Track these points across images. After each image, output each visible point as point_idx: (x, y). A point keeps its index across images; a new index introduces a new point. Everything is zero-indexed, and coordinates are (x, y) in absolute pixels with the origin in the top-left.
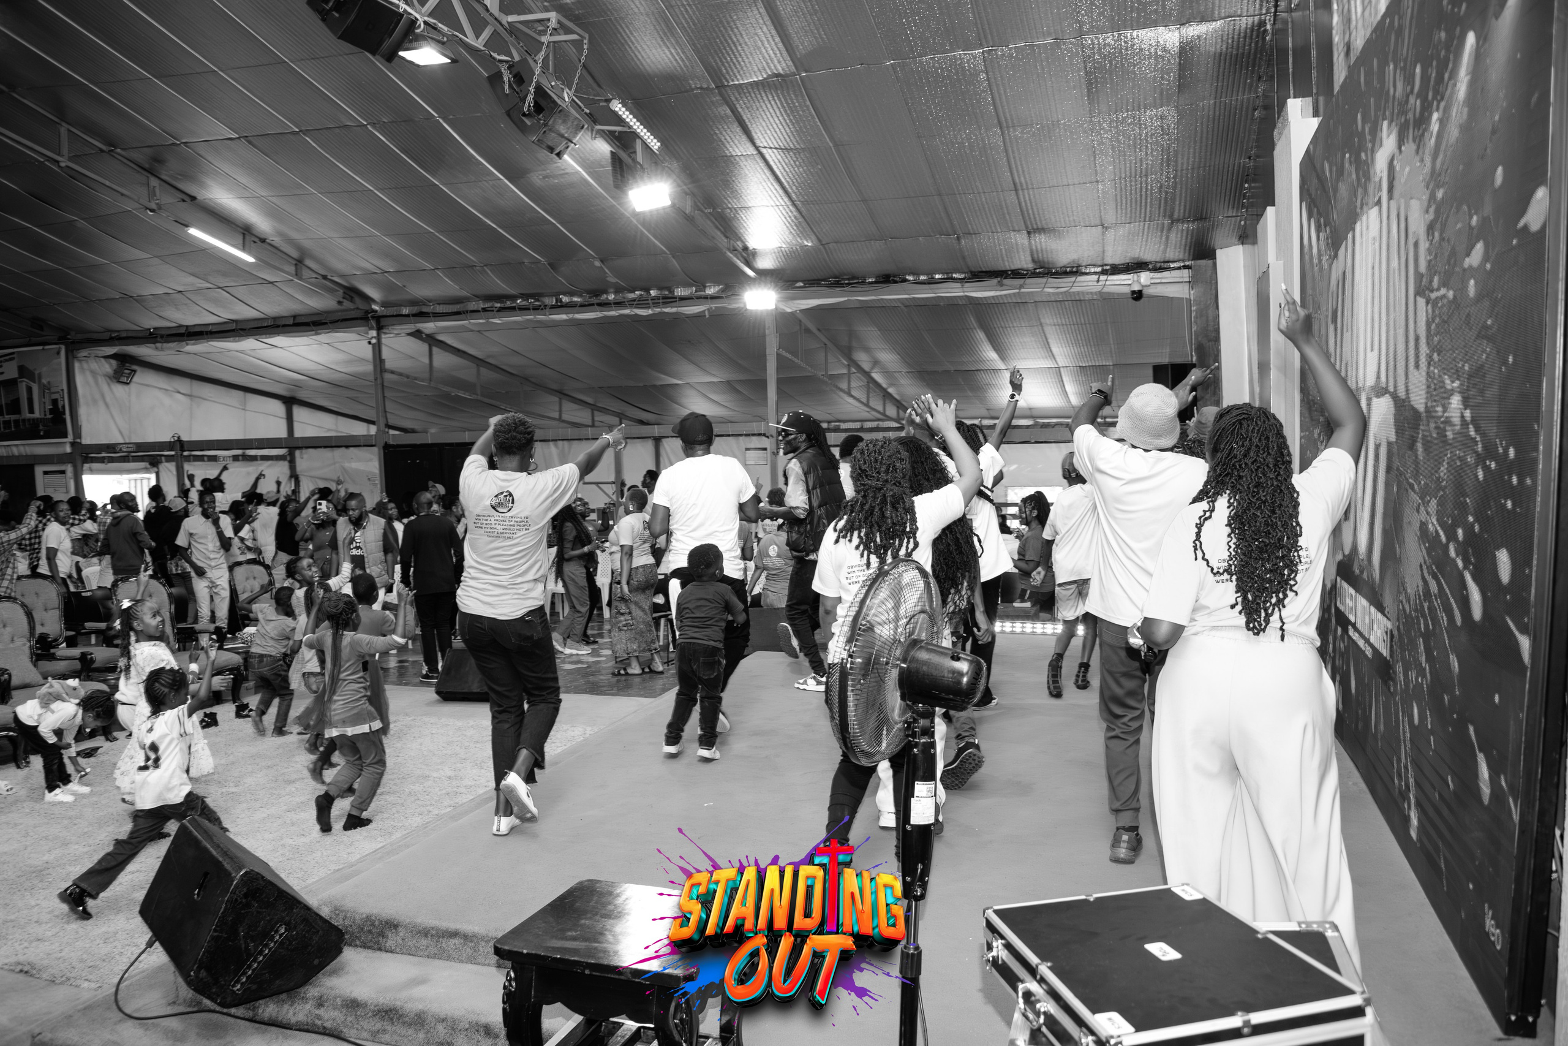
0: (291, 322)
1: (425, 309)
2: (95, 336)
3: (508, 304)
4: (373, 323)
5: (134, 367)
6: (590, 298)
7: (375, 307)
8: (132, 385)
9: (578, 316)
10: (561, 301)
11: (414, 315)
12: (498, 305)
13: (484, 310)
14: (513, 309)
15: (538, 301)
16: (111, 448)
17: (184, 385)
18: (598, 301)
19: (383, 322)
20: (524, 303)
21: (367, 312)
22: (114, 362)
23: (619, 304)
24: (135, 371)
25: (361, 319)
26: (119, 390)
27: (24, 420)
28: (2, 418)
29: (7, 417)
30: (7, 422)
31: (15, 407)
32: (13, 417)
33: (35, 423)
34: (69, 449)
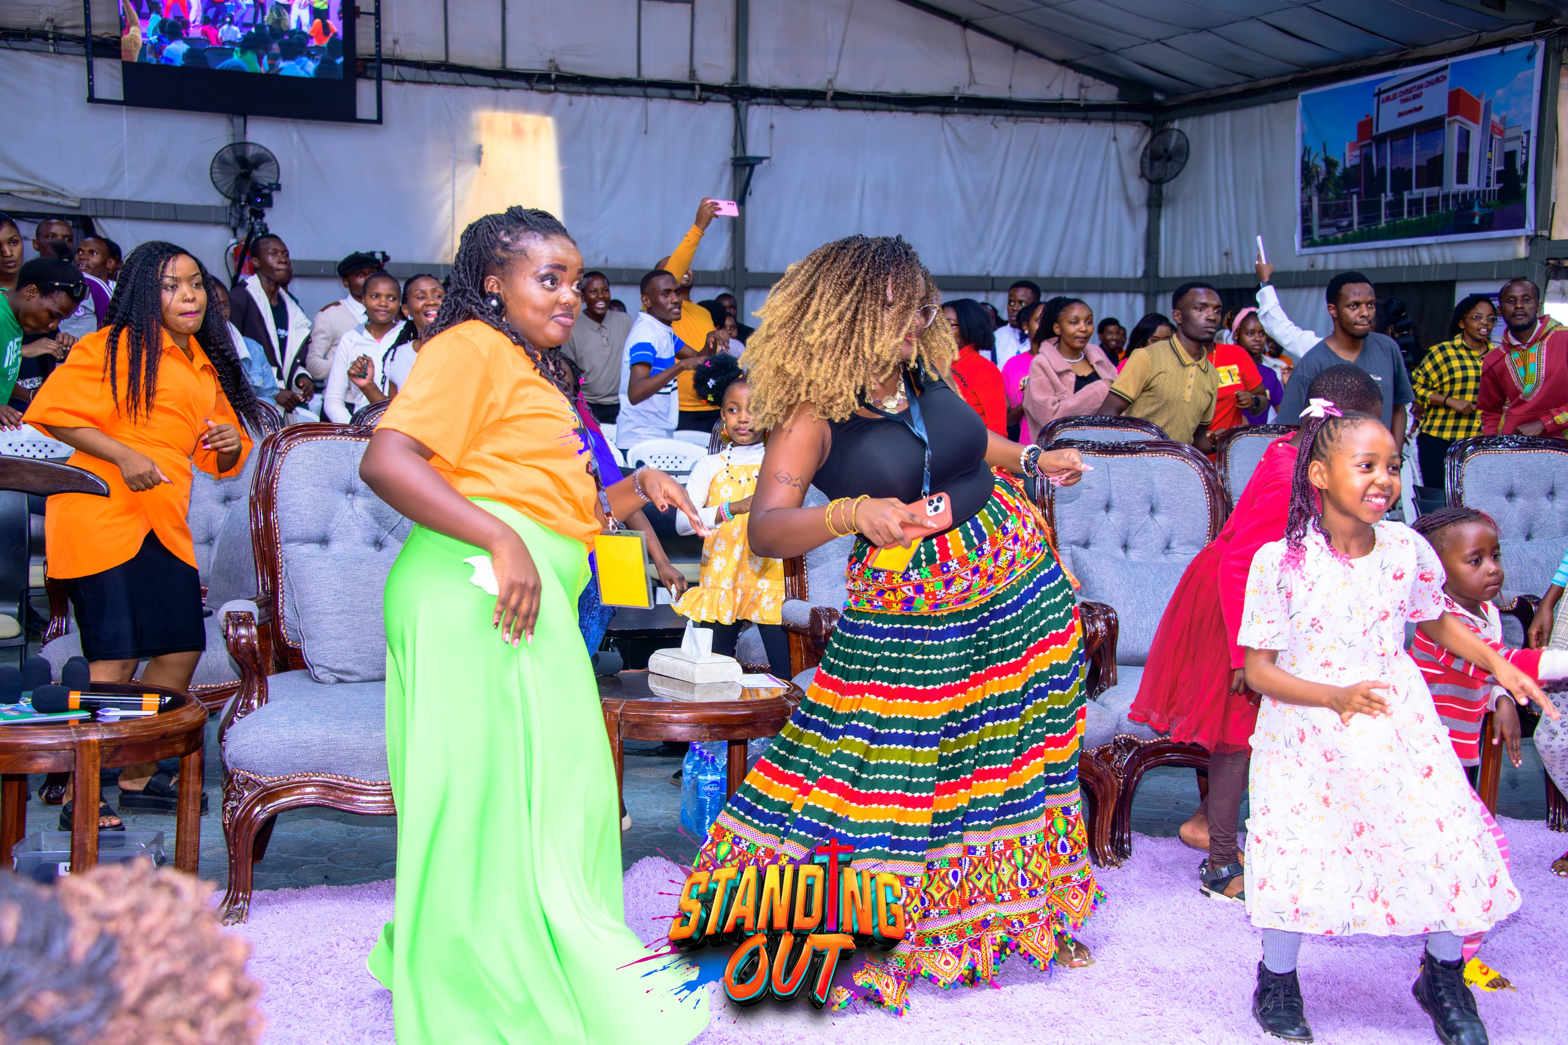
27: (1446, 198)
28: (1406, 196)
29: (1416, 193)
30: (1416, 204)
31: (1433, 173)
32: (1427, 192)
33: (1465, 202)
34: (1523, 251)
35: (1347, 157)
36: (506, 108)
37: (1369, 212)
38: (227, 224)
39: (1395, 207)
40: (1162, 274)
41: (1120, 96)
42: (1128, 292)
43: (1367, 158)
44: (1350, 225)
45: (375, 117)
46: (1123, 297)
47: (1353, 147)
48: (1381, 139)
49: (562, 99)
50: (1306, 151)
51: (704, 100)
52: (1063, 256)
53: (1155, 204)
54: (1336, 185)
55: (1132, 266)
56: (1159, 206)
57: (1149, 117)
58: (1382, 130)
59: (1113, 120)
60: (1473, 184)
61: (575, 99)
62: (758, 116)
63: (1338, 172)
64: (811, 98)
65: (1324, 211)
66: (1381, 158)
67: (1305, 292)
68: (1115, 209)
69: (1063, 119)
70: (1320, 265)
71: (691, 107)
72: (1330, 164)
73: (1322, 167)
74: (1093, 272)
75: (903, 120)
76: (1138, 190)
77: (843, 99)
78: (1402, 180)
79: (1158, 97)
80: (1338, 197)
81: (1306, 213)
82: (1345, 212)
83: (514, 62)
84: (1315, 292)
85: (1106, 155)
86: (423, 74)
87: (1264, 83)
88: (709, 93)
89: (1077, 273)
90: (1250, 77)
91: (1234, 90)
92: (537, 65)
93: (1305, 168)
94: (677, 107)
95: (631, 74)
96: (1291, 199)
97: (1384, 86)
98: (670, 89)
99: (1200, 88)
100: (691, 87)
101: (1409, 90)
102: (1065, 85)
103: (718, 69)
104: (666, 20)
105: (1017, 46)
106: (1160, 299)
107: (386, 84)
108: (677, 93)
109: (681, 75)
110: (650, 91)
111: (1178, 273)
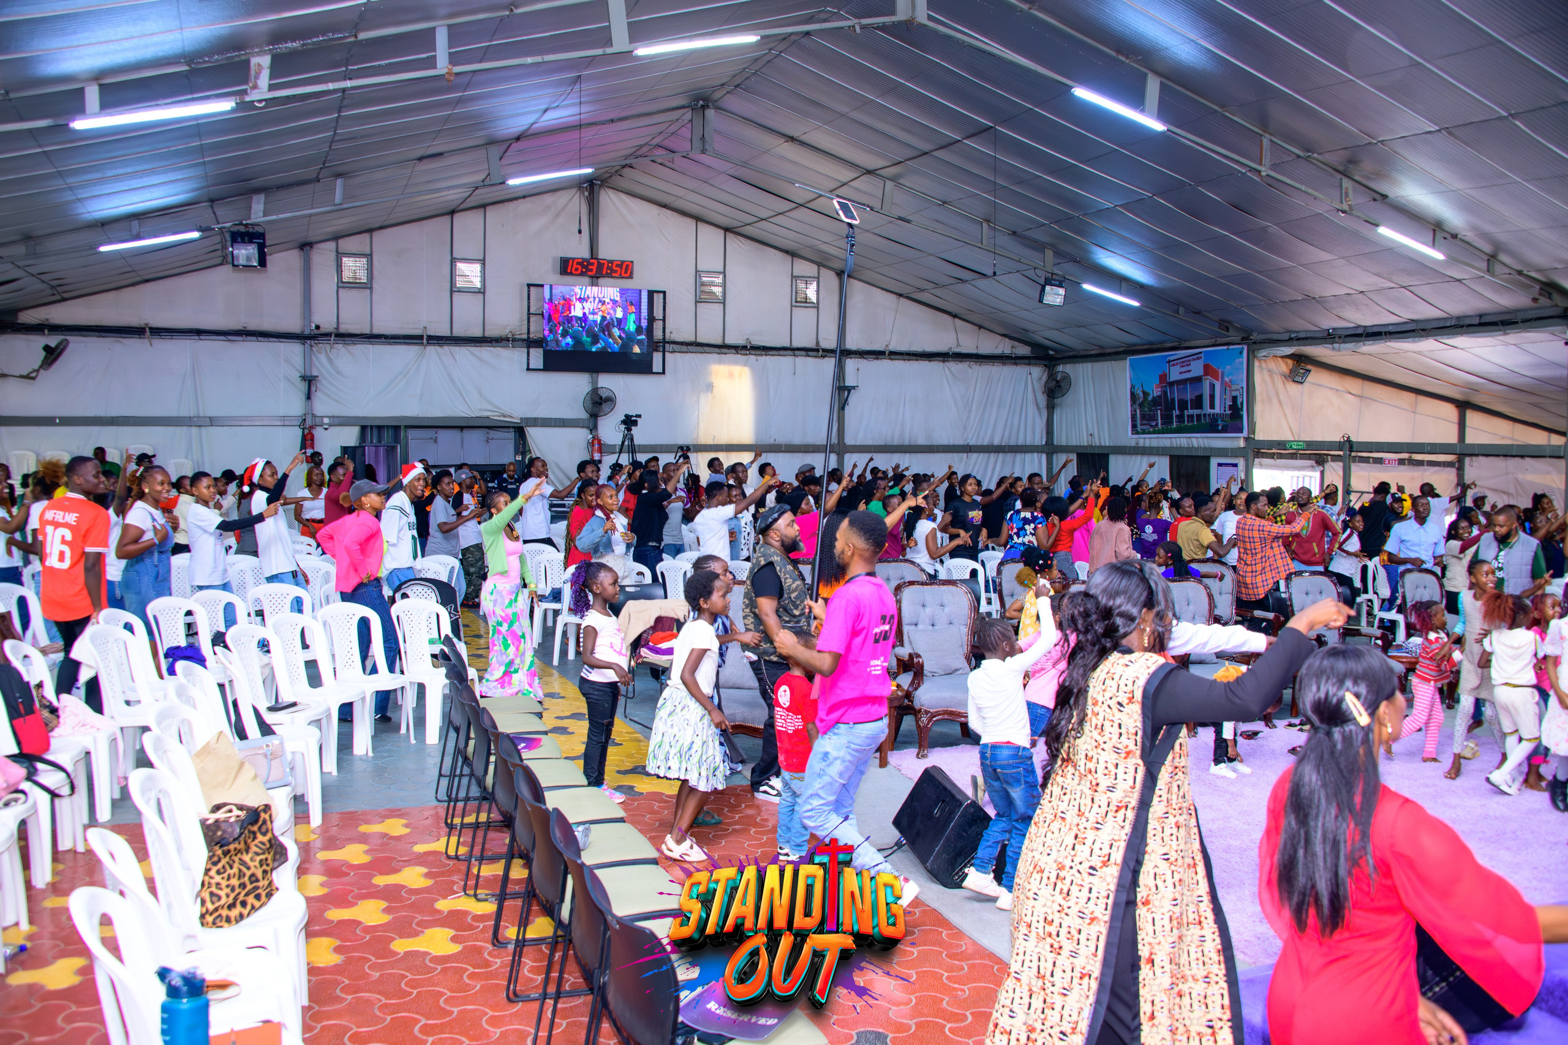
0: (1477, 321)
2: (1275, 337)
5: (1309, 367)
8: (1306, 384)
16: (1281, 444)
17: (1354, 385)
21: (1565, 309)
22: (1290, 362)
24: (1309, 371)
25: (1560, 317)
26: (1293, 388)
27: (1205, 415)
28: (1186, 413)
29: (1191, 412)
30: (1191, 417)
31: (1198, 402)
32: (1196, 412)
33: (1214, 418)
34: (1242, 444)
35: (1155, 391)
36: (725, 363)
37: (1167, 419)
39: (1180, 418)
40: (1055, 443)
41: (1032, 351)
42: (1038, 452)
43: (1165, 393)
44: (1157, 425)
45: (661, 371)
46: (1036, 454)
47: (1157, 387)
48: (1172, 384)
49: (753, 358)
50: (1133, 387)
51: (823, 357)
52: (1006, 434)
53: (1051, 408)
54: (1149, 404)
55: (1040, 439)
56: (1053, 408)
57: (1046, 363)
58: (1173, 379)
59: (1029, 364)
60: (1217, 410)
61: (759, 358)
62: (851, 364)
63: (1150, 398)
64: (877, 354)
65: (1143, 417)
66: (1172, 392)
67: (1134, 457)
68: (1031, 409)
69: (1004, 364)
70: (1141, 443)
71: (818, 360)
72: (1145, 394)
73: (1141, 395)
74: (1020, 443)
75: (924, 365)
76: (1042, 400)
77: (894, 355)
78: (1183, 405)
79: (1051, 352)
81: (1133, 417)
82: (1153, 418)
83: (729, 341)
84: (1139, 457)
85: (1026, 382)
86: (684, 348)
87: (1108, 351)
88: (827, 352)
89: (1012, 443)
90: (1102, 347)
91: (1093, 352)
92: (741, 342)
93: (1132, 394)
94: (810, 361)
95: (787, 344)
96: (1125, 409)
97: (1171, 358)
98: (807, 351)
99: (1074, 350)
100: (817, 350)
101: (1185, 362)
102: (1004, 347)
103: (829, 341)
104: (804, 318)
105: (980, 327)
106: (1055, 456)
107: (667, 354)
108: (810, 353)
109: (811, 344)
110: (797, 352)
111: (1064, 443)
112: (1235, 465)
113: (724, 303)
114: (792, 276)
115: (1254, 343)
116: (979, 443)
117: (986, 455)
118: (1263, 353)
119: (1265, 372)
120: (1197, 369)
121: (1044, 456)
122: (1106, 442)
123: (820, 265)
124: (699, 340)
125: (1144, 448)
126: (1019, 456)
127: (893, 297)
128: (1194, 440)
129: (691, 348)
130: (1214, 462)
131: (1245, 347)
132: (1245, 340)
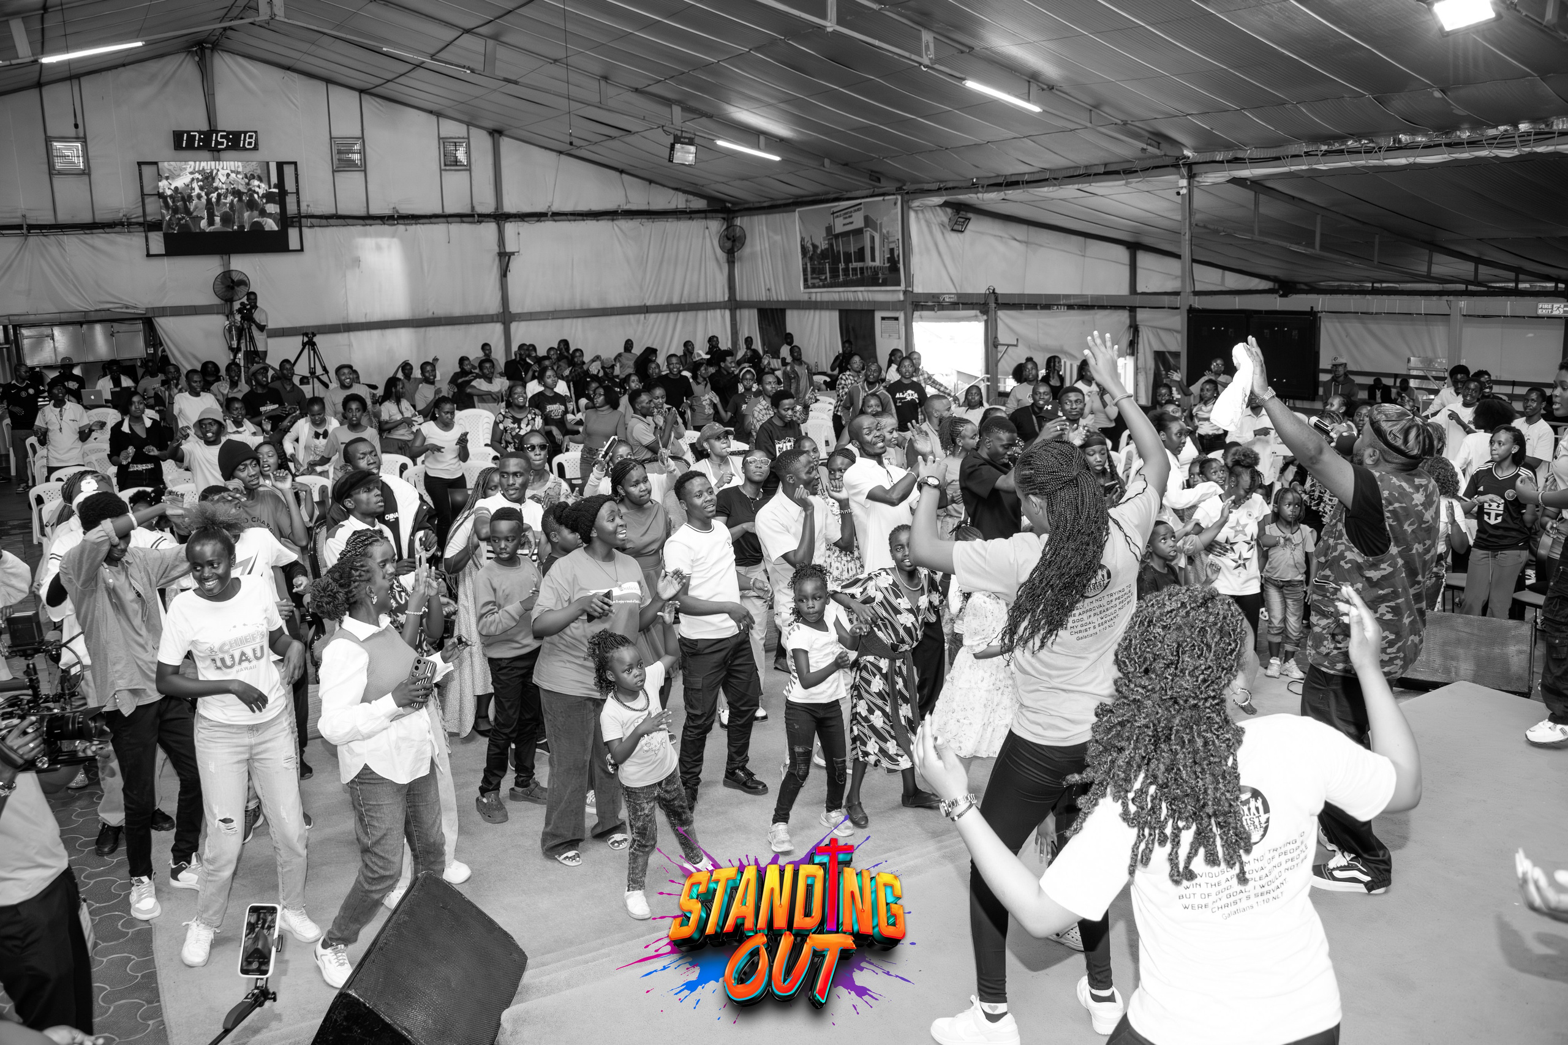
0: (1102, 170)
1: (1240, 155)
2: (926, 186)
3: (1337, 146)
4: (1184, 171)
5: (970, 215)
6: (1437, 136)
7: (1187, 153)
8: (967, 232)
9: (1420, 160)
10: (1400, 141)
11: (1229, 162)
12: (1324, 148)
13: (1307, 154)
14: (1341, 152)
15: (1371, 141)
16: (935, 297)
17: (1020, 231)
18: (1448, 141)
19: (1196, 169)
20: (1356, 144)
21: (1177, 158)
22: (949, 210)
23: (1472, 144)
24: (969, 219)
25: (1172, 166)
26: (954, 237)
27: (867, 268)
28: (851, 266)
29: (854, 265)
30: (854, 270)
31: (860, 255)
32: (859, 265)
33: (875, 270)
34: (901, 297)
35: (823, 245)
36: (372, 236)
37: (834, 272)
38: (223, 313)
39: (846, 271)
40: (738, 298)
41: (708, 205)
42: (721, 308)
43: (831, 245)
44: (826, 278)
45: (299, 248)
46: (718, 311)
47: (824, 239)
48: (837, 236)
49: (401, 228)
50: (802, 239)
51: (480, 222)
52: (686, 292)
53: (731, 262)
54: (818, 258)
55: (720, 294)
56: (734, 262)
57: (725, 216)
58: (837, 231)
59: (706, 218)
60: (877, 263)
61: (408, 228)
62: (510, 228)
63: (819, 251)
64: (539, 216)
65: (813, 271)
66: (838, 246)
67: (807, 312)
68: (712, 265)
69: (679, 219)
70: (813, 298)
71: (473, 226)
72: (815, 247)
73: (811, 248)
74: (701, 300)
75: (591, 225)
76: (721, 255)
77: (557, 216)
78: (848, 259)
79: (727, 205)
80: (820, 263)
81: (805, 270)
82: (823, 272)
83: (374, 211)
84: (812, 312)
85: (704, 238)
86: (324, 222)
87: (779, 202)
88: (483, 218)
89: (693, 300)
90: (772, 199)
91: (765, 204)
92: (386, 211)
93: (803, 248)
94: (466, 227)
95: (439, 211)
96: (797, 261)
97: (835, 210)
98: (461, 217)
99: (746, 202)
100: (472, 216)
101: (847, 213)
102: (678, 201)
103: (487, 205)
104: (456, 181)
105: (651, 182)
106: (738, 312)
107: (304, 229)
108: (465, 219)
109: (467, 210)
110: (450, 219)
111: (745, 298)
112: (896, 319)
113: (365, 171)
114: (439, 138)
115: (907, 193)
116: (657, 303)
117: (666, 315)
118: (916, 204)
119: (923, 222)
120: (858, 221)
121: (727, 313)
122: (783, 297)
123: (469, 124)
124: (340, 213)
125: (816, 302)
126: (701, 314)
127: (554, 154)
128: (860, 294)
129: (331, 221)
130: (878, 315)
131: (899, 198)
132: (899, 190)
